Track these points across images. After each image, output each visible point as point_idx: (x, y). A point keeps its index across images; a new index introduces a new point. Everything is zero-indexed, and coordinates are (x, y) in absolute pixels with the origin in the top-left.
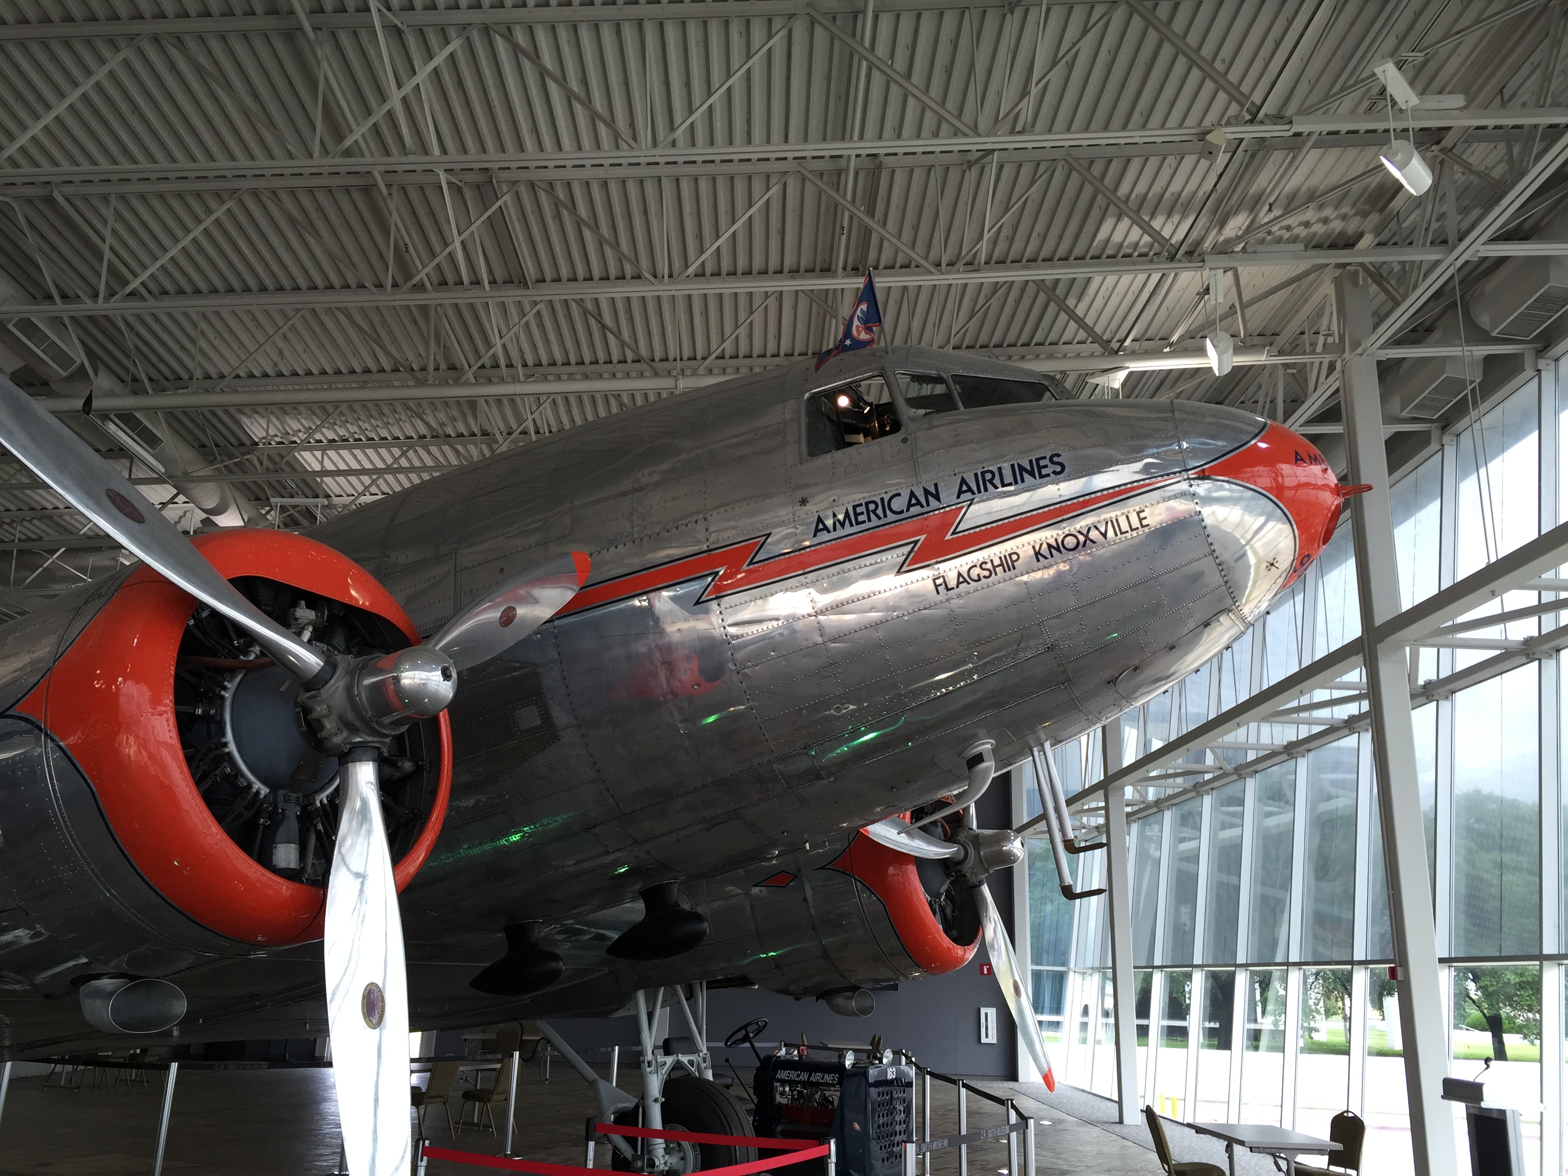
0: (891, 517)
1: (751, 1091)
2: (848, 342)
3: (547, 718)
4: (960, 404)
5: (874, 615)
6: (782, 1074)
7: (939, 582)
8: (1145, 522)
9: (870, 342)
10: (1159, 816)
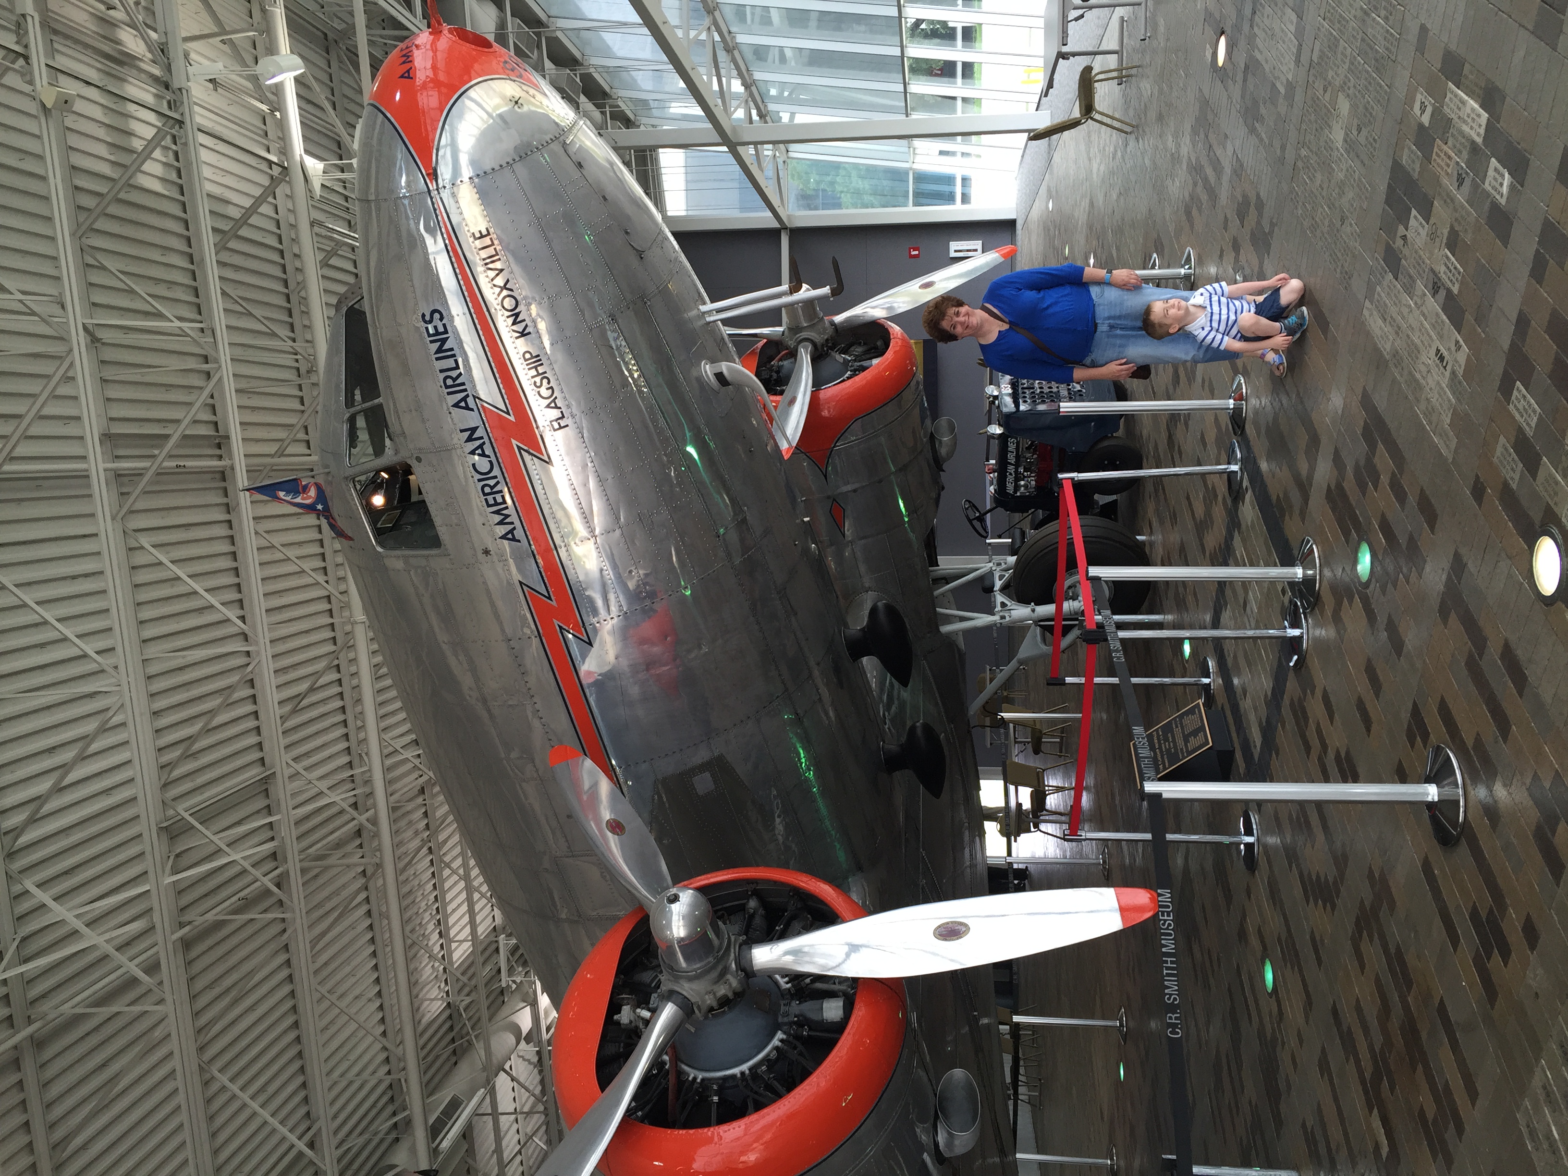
0: (496, 472)
1: (1025, 515)
2: (320, 507)
3: (703, 767)
4: (376, 401)
5: (592, 484)
6: (1010, 488)
7: (556, 426)
8: (484, 232)
9: (318, 487)
10: (760, 84)
